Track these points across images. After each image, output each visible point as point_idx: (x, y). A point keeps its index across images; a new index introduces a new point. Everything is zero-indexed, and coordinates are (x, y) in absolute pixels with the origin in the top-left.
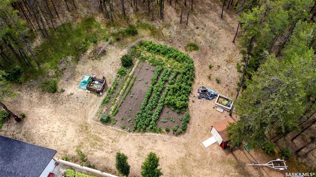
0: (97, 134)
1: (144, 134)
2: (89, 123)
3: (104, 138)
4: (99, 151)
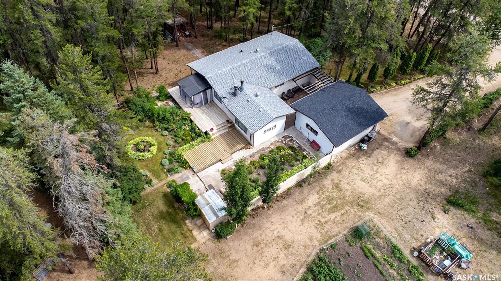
0: (343, 212)
1: (305, 265)
2: (367, 213)
3: (333, 216)
4: (317, 201)
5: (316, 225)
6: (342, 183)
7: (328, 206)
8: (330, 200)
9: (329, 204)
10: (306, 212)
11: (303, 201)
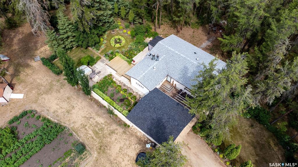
0: (94, 137)
2: (96, 152)
3: (91, 132)
5: (83, 124)
6: (116, 135)
7: (97, 129)
8: (102, 129)
9: (99, 130)
10: (91, 118)
11: (98, 115)
